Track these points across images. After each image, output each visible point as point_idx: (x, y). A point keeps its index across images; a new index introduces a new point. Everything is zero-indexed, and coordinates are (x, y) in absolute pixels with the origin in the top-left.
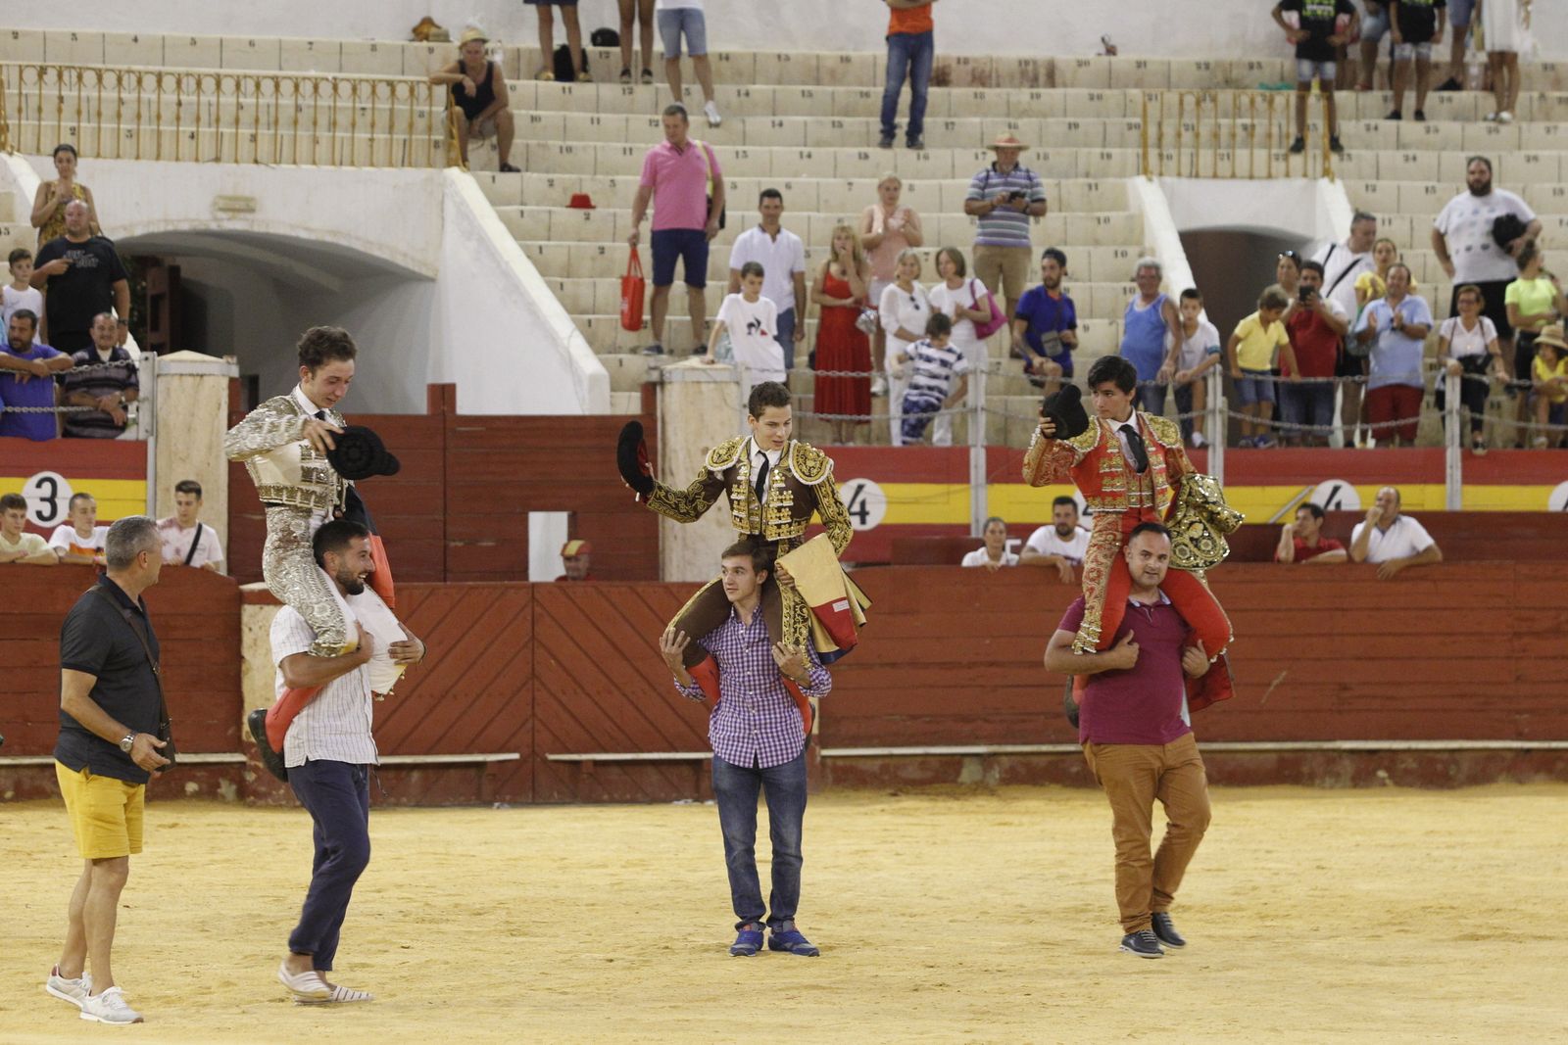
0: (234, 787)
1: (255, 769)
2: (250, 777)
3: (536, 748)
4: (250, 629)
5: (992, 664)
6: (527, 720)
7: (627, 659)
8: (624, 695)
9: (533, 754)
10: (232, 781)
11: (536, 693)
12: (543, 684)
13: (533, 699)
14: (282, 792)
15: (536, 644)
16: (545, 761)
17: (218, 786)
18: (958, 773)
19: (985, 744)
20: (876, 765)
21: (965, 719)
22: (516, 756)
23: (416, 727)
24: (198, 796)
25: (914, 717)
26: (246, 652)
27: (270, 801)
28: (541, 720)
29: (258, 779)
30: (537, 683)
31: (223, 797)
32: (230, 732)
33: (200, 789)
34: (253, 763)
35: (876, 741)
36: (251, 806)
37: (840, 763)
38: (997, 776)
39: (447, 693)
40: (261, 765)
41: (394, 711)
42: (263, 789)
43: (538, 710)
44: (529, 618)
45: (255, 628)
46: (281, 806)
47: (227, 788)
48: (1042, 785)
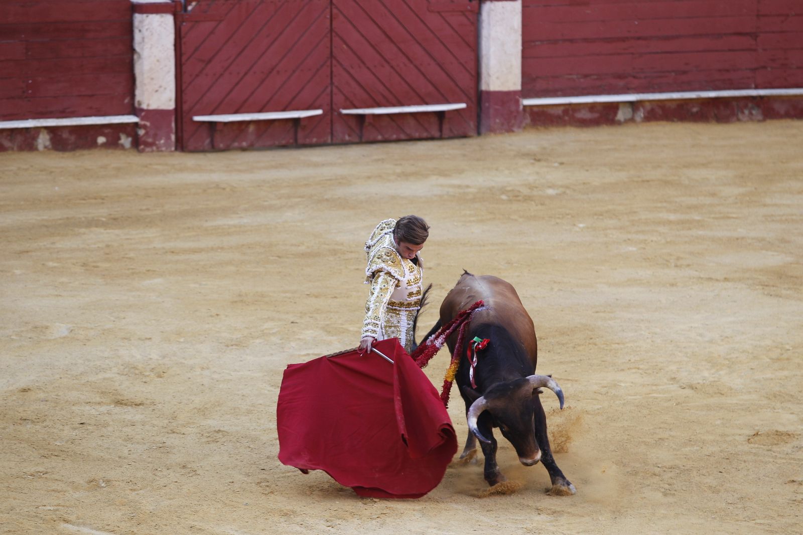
0: (130, 139)
1: (145, 127)
2: (141, 132)
3: (334, 106)
4: (140, 31)
5: (639, 38)
6: (327, 87)
7: (392, 41)
8: (392, 67)
9: (331, 110)
10: (128, 135)
11: (334, 69)
12: (338, 61)
13: (332, 72)
14: (162, 142)
15: (334, 34)
16: (340, 114)
17: (119, 139)
18: (615, 114)
19: (634, 93)
20: (559, 111)
21: (620, 77)
22: (319, 112)
23: (253, 93)
24: (105, 146)
25: (586, 76)
26: (137, 47)
27: (154, 148)
28: (337, 87)
29: (147, 134)
30: (334, 62)
31: (122, 147)
32: (126, 101)
33: (107, 141)
34: (143, 123)
35: (559, 93)
36: (141, 152)
37: (535, 109)
38: (642, 115)
39: (273, 69)
40: (148, 124)
41: (237, 83)
42: (150, 140)
43: (335, 80)
44: (328, 17)
45: (144, 30)
46: (162, 151)
47: (125, 141)
48: (673, 121)
